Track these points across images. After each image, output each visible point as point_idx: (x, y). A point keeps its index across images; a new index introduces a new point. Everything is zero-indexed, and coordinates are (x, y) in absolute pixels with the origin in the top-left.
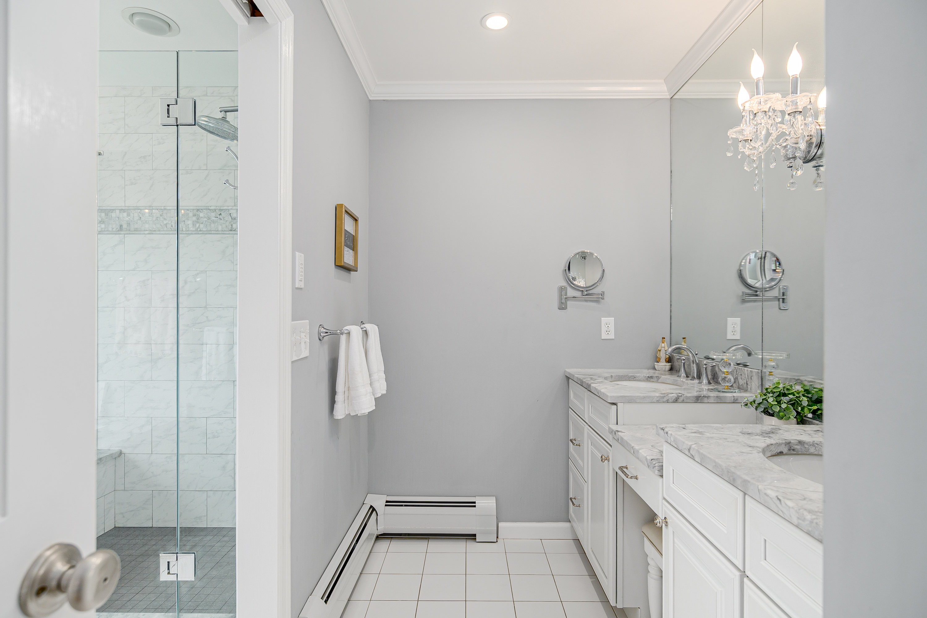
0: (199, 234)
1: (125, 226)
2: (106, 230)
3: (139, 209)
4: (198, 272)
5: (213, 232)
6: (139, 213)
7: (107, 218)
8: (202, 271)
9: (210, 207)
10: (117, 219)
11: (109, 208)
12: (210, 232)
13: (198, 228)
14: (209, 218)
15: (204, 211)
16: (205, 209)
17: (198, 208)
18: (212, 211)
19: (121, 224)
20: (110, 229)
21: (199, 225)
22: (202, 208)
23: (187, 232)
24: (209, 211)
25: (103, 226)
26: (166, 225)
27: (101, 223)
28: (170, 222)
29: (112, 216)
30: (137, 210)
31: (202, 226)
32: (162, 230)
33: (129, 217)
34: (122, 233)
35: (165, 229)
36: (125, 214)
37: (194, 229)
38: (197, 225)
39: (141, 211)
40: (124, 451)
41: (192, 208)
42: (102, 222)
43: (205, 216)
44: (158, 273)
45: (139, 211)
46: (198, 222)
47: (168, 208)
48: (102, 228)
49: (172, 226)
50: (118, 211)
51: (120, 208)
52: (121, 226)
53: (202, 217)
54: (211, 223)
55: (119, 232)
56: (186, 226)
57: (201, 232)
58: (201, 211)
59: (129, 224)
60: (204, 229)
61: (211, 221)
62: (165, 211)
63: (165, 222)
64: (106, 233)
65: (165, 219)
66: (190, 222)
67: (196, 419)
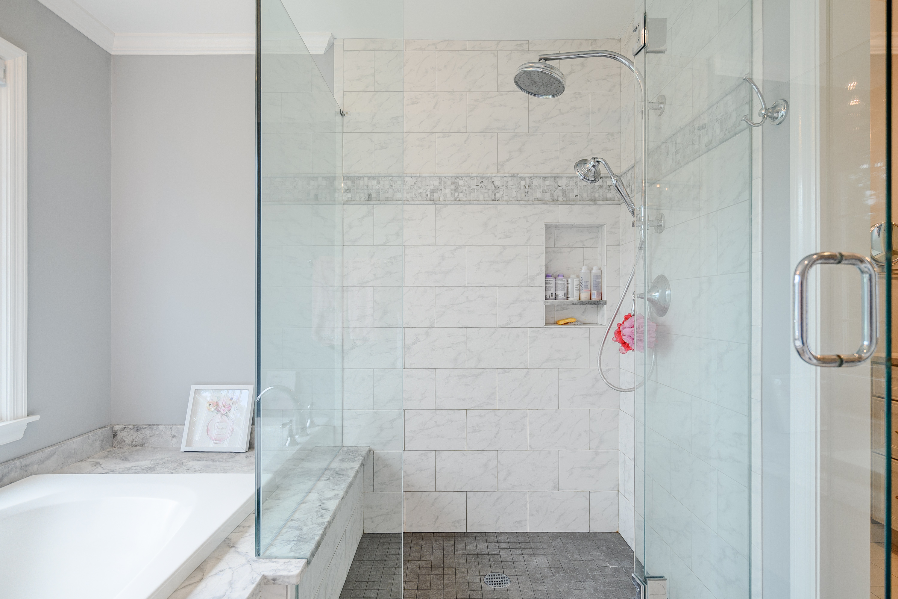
0: (459, 204)
1: (374, 196)
2: (353, 199)
3: (390, 177)
4: (457, 247)
5: (474, 202)
6: (390, 181)
7: (354, 186)
8: (461, 246)
9: (472, 173)
10: (365, 187)
11: (357, 175)
12: (472, 202)
13: (456, 198)
14: (469, 187)
15: (464, 178)
16: (465, 177)
17: (458, 175)
18: (472, 178)
19: (370, 193)
20: (358, 199)
21: (458, 194)
22: (462, 175)
23: (446, 202)
24: (469, 178)
25: (349, 195)
26: (420, 194)
27: (347, 191)
28: (425, 191)
29: (360, 184)
30: (388, 178)
31: (461, 195)
32: (416, 200)
33: (379, 186)
34: (372, 202)
35: (420, 198)
36: (374, 182)
37: (452, 199)
38: (456, 194)
39: (392, 178)
40: (373, 448)
41: (451, 175)
42: (349, 191)
43: (465, 184)
44: (412, 248)
45: (390, 178)
46: (456, 191)
47: (424, 175)
48: (349, 198)
49: (428, 196)
50: (366, 179)
51: (370, 175)
52: (370, 195)
53: (461, 186)
54: (471, 192)
55: (369, 202)
56: (443, 196)
57: (462, 202)
58: (460, 178)
59: (378, 193)
60: (464, 199)
61: (472, 190)
62: (420, 179)
63: (419, 191)
64: (354, 202)
65: (419, 188)
66: (447, 191)
67: (454, 411)
